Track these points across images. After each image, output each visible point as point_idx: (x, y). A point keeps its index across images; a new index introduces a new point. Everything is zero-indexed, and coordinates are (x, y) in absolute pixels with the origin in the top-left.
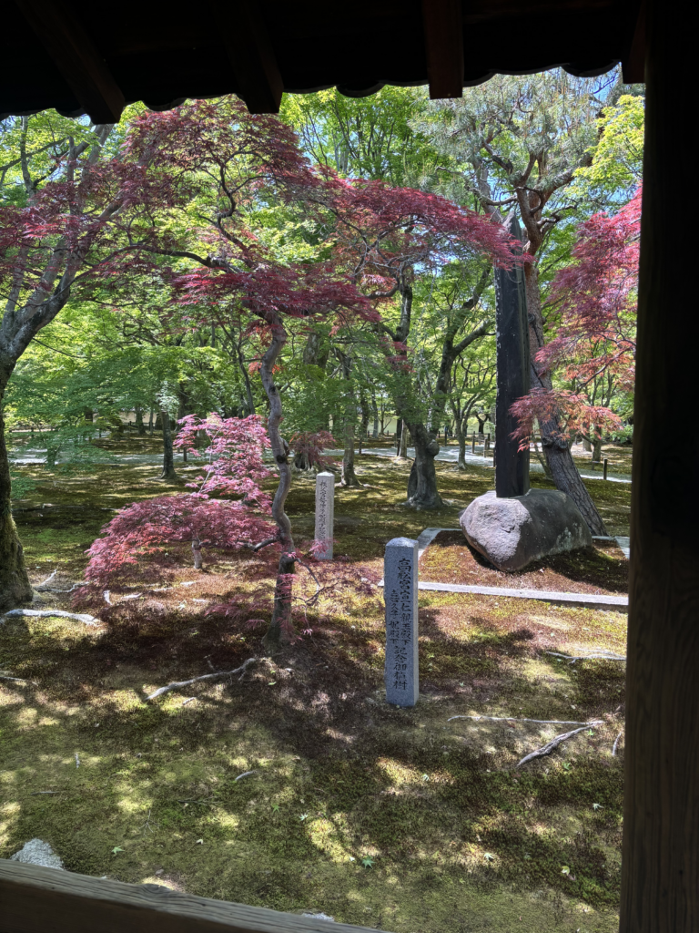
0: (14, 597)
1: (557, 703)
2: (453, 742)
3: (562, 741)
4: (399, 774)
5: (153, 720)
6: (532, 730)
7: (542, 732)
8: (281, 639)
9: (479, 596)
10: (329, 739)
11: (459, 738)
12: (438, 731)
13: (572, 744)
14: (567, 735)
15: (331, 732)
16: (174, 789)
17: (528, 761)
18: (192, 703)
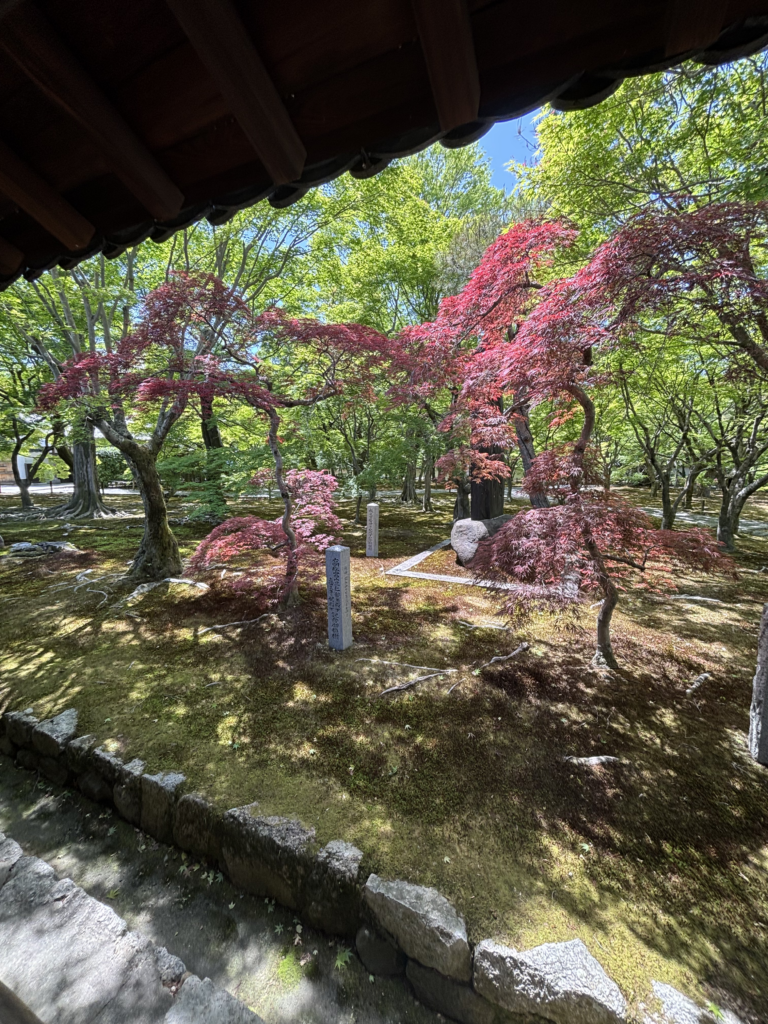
0: (169, 571)
1: (437, 655)
2: (349, 675)
3: (419, 681)
4: (302, 692)
5: (193, 646)
6: (405, 672)
7: (411, 674)
8: (288, 604)
9: (442, 583)
10: (277, 667)
11: (353, 673)
12: (344, 668)
13: (426, 684)
14: (426, 677)
15: (281, 664)
16: (167, 689)
17: (387, 693)
18: (216, 638)
